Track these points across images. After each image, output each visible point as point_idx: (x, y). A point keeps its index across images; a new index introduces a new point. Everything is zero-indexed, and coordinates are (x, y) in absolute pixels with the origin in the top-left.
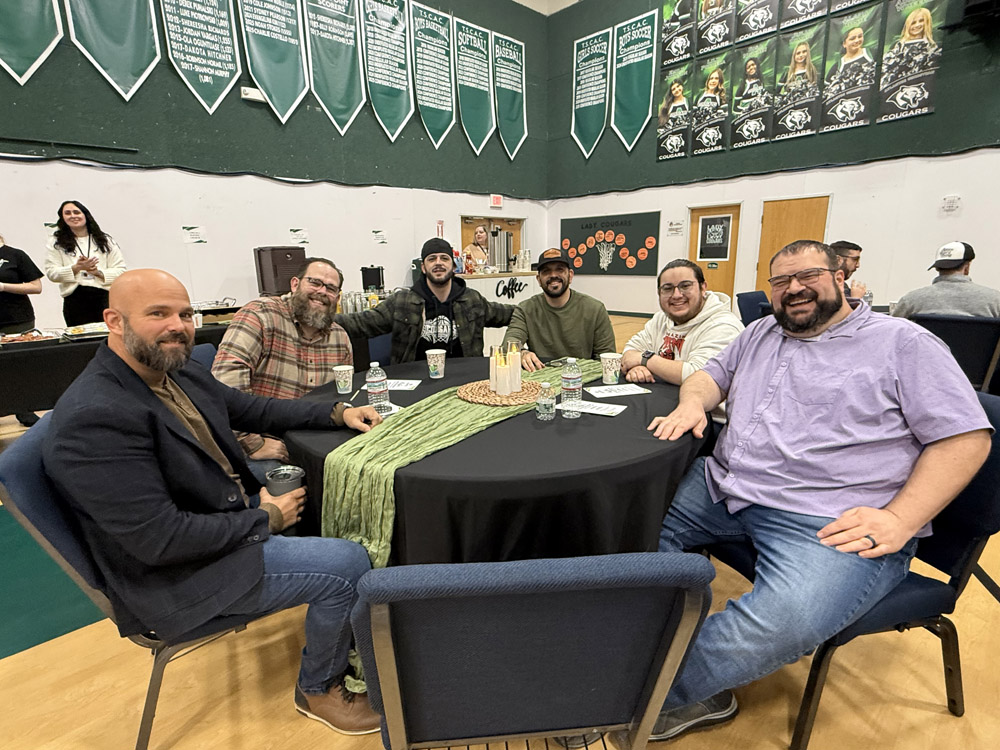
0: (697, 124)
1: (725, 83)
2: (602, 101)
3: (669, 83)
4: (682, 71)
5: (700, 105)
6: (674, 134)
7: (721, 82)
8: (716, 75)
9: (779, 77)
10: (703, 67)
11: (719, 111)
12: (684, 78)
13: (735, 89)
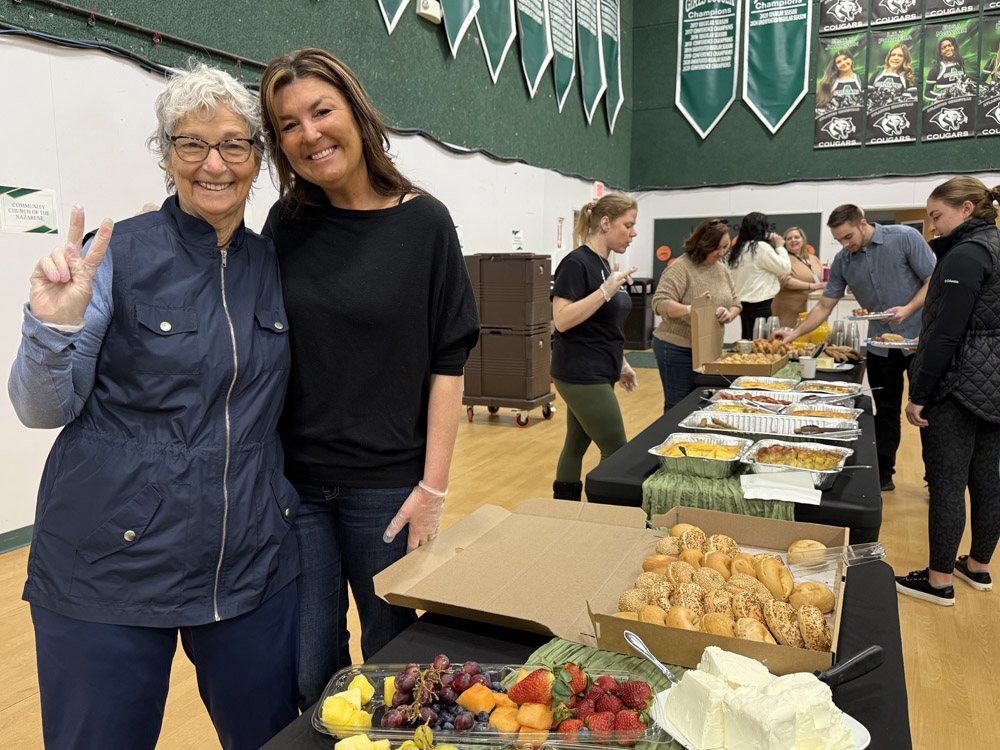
0: (873, 107)
1: (913, 62)
2: (728, 65)
3: (833, 53)
4: (852, 41)
5: (877, 84)
6: (839, 116)
7: (907, 60)
8: (898, 51)
9: (983, 64)
10: (881, 40)
11: (905, 94)
12: (854, 49)
13: (927, 71)
